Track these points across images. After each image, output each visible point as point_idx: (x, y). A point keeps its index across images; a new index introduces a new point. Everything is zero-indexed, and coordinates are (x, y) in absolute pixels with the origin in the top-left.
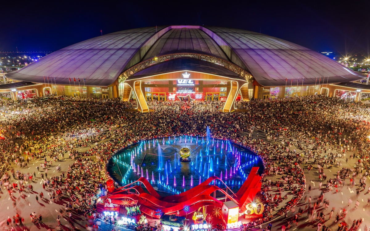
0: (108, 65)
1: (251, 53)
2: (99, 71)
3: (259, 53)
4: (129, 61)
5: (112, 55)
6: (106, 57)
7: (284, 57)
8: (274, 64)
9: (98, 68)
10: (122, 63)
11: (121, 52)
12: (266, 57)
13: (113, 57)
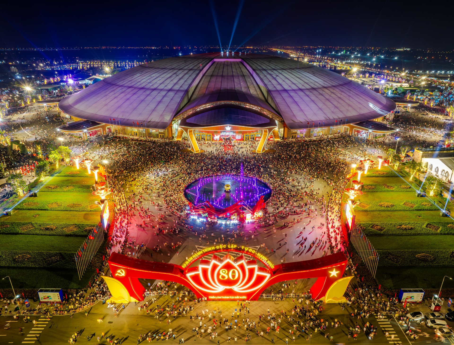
0: (162, 107)
1: (285, 95)
2: (155, 113)
3: (292, 94)
4: (179, 104)
5: (164, 97)
6: (159, 99)
7: (313, 98)
8: (303, 106)
9: (154, 110)
10: (174, 106)
11: (171, 94)
12: (297, 99)
13: (165, 99)
